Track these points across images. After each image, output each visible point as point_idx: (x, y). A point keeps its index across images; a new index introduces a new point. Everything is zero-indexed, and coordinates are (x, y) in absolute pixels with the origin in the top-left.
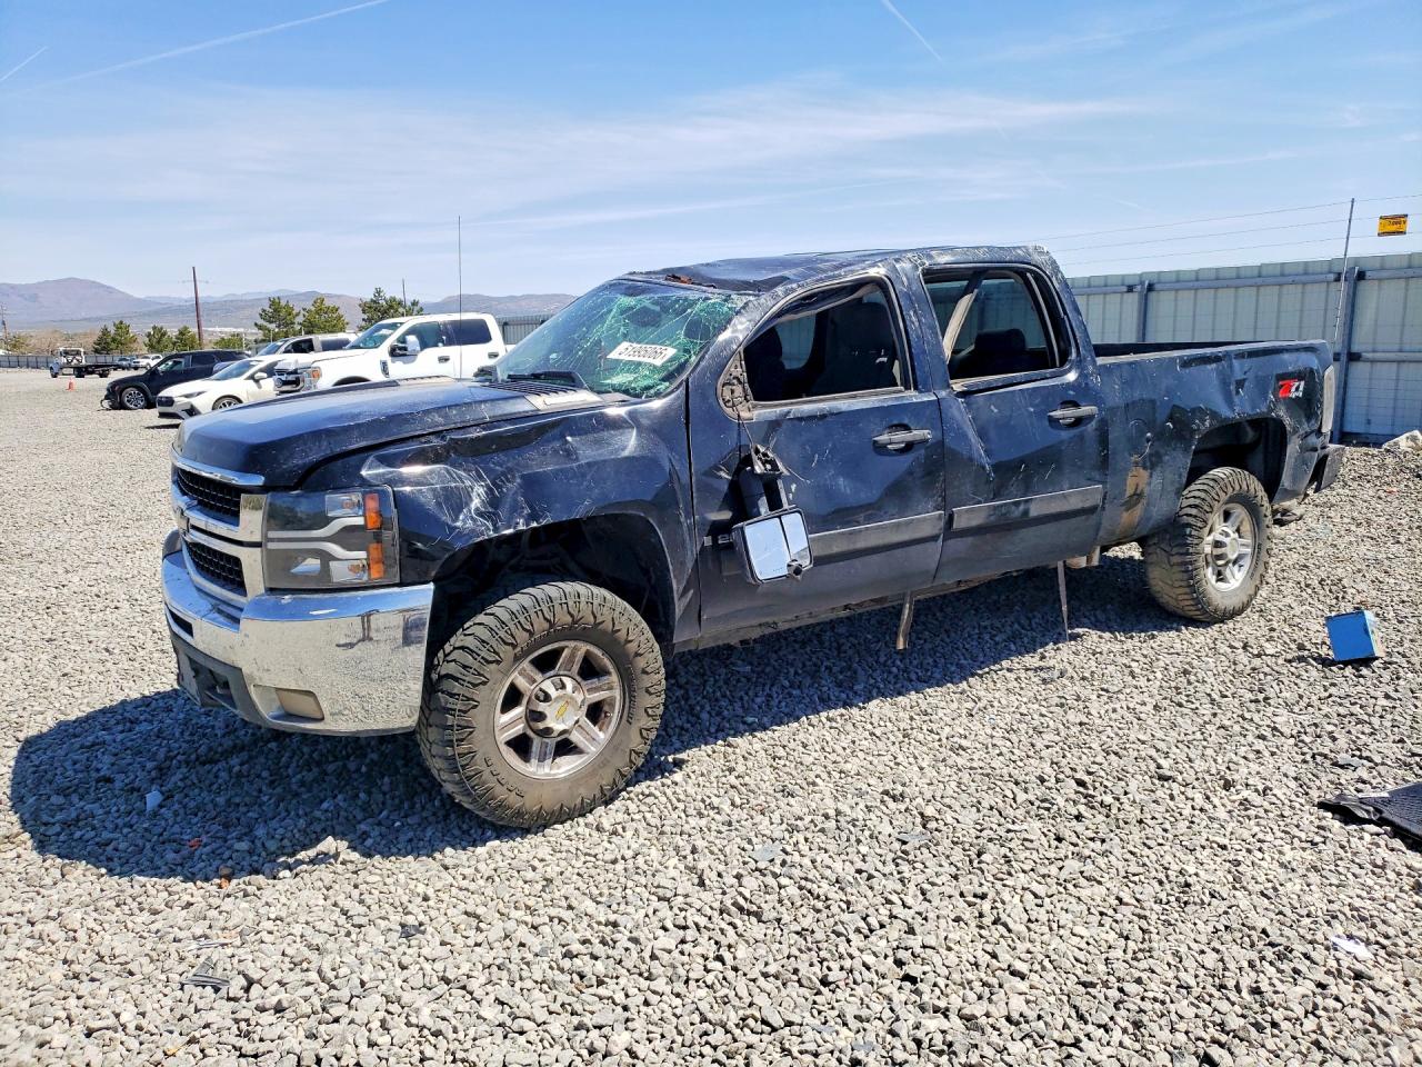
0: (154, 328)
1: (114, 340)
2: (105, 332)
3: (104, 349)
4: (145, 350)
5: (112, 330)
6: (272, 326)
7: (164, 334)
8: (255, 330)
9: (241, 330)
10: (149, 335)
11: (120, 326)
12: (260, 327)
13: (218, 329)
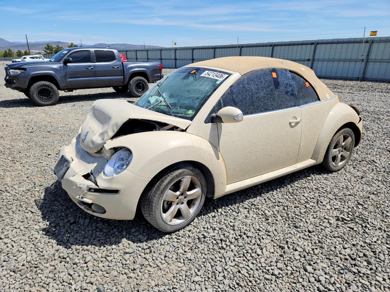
0: (18, 51)
1: (8, 54)
2: (6, 52)
3: (6, 56)
4: (16, 56)
5: (7, 51)
6: (48, 51)
7: (21, 52)
8: (44, 52)
9: (40, 51)
10: (17, 52)
11: (9, 50)
12: (45, 51)
13: (34, 51)
